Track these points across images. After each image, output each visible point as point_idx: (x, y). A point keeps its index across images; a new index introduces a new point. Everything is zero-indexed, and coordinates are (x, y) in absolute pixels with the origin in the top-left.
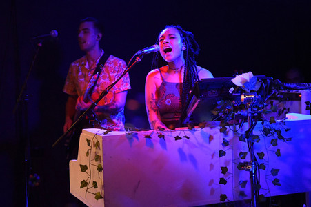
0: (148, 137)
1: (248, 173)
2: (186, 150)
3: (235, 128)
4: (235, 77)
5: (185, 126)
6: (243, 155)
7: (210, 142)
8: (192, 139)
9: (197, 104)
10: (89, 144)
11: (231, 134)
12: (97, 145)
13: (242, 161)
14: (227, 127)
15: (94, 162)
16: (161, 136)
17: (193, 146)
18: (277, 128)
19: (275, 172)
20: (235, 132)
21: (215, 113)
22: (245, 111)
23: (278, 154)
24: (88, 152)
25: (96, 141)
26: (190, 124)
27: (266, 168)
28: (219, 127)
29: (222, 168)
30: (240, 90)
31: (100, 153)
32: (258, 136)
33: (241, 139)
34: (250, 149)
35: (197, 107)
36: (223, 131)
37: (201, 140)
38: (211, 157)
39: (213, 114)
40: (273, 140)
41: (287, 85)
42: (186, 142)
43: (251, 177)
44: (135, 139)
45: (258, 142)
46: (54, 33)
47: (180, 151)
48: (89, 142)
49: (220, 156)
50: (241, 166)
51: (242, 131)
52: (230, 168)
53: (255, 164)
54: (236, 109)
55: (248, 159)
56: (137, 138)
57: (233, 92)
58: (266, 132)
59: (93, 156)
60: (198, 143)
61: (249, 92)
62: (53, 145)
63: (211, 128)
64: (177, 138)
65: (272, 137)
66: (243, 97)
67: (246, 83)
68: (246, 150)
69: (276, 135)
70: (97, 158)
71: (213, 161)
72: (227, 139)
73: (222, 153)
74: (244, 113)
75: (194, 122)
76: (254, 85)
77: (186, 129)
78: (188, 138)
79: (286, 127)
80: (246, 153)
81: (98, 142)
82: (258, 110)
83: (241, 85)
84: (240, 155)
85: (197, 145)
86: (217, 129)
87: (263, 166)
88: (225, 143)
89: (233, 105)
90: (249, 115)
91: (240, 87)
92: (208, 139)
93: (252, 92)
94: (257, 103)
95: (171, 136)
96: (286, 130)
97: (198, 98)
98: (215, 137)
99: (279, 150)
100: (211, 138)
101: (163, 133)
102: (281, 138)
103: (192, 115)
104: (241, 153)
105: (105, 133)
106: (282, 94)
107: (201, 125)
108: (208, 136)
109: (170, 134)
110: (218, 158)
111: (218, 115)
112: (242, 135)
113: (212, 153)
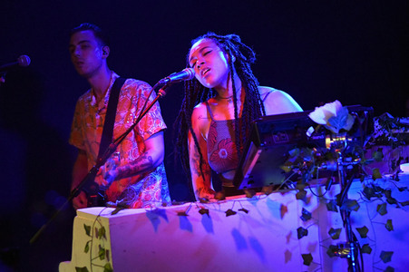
0: (183, 214)
1: (345, 261)
2: (245, 231)
3: (320, 191)
4: (313, 110)
5: (241, 193)
6: (334, 233)
7: (282, 216)
8: (253, 213)
9: (257, 156)
10: (88, 233)
11: (314, 201)
12: (101, 233)
13: (335, 243)
14: (308, 190)
15: (98, 261)
16: (204, 212)
17: (256, 224)
18: (385, 186)
19: (386, 256)
20: (321, 197)
21: (287, 169)
22: (332, 163)
23: (389, 227)
24: (87, 245)
25: (99, 227)
26: (250, 190)
27: (373, 252)
28: (295, 192)
29: (304, 256)
30: (323, 131)
31: (107, 246)
32: (355, 201)
33: (331, 208)
34: (345, 222)
35: (257, 162)
36: (302, 197)
37: (267, 214)
38: (285, 240)
39: (283, 172)
40: (379, 205)
41: (402, 121)
42: (244, 218)
43: (351, 266)
44: (161, 218)
45: (356, 210)
46: (25, 60)
47: (236, 233)
48: (87, 229)
49: (299, 237)
50: (333, 251)
51: (331, 194)
52: (316, 256)
53: (354, 246)
54: (318, 161)
55: (343, 238)
56: (165, 217)
57: (312, 134)
58: (369, 193)
59: (95, 251)
60: (264, 220)
61: (337, 132)
62: (31, 241)
63: (283, 194)
64: (230, 213)
65: (379, 202)
66: (328, 141)
67: (331, 119)
68: (340, 225)
69: (384, 199)
70: (103, 253)
71: (289, 247)
72: (309, 209)
73: (302, 233)
74: (332, 165)
75: (255, 186)
76: (345, 122)
77: (243, 198)
78: (247, 212)
79: (399, 185)
80: (339, 230)
81: (103, 228)
82: (353, 160)
83: (324, 122)
84: (330, 233)
85: (262, 222)
86: (292, 195)
87: (366, 249)
88: (306, 216)
89: (315, 155)
90: (340, 168)
91: (322, 126)
92: (279, 211)
93: (342, 132)
94: (351, 149)
95: (220, 211)
96: (401, 190)
97: (258, 147)
98: (289, 207)
99: (390, 221)
100: (283, 209)
101: (207, 206)
102: (392, 201)
103: (251, 176)
104: (332, 231)
105: (113, 213)
106: (395, 135)
107: (265, 189)
108: (279, 207)
109: (218, 208)
110: (297, 241)
111: (291, 172)
112: (331, 200)
113: (287, 233)
